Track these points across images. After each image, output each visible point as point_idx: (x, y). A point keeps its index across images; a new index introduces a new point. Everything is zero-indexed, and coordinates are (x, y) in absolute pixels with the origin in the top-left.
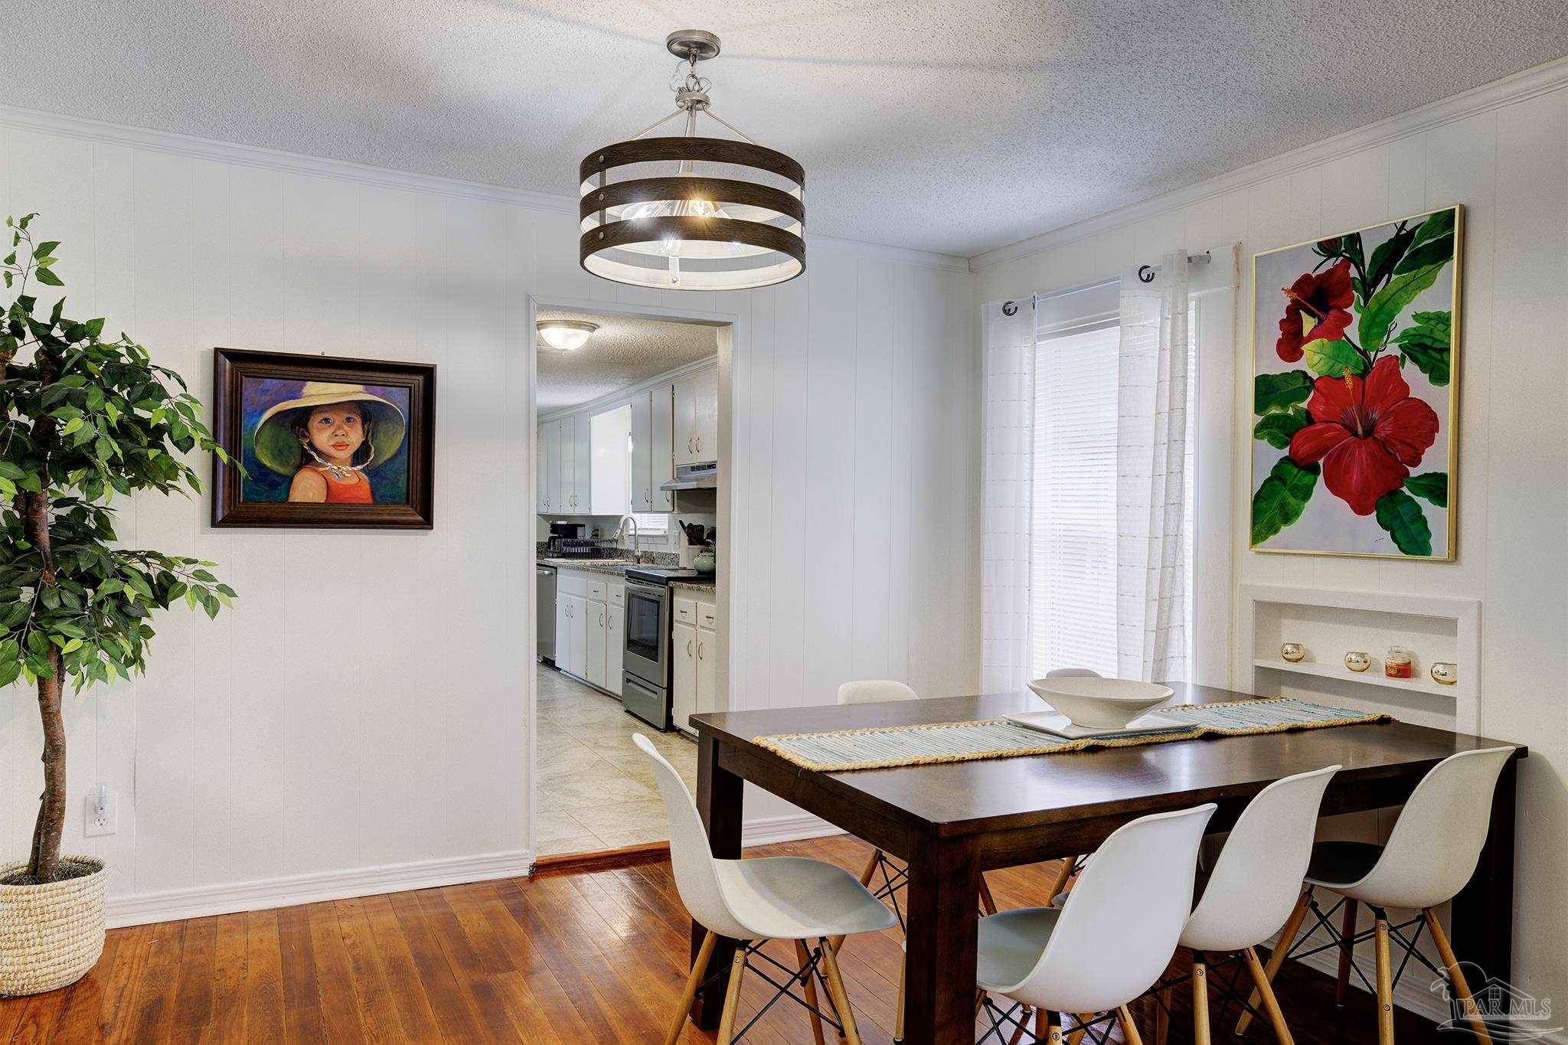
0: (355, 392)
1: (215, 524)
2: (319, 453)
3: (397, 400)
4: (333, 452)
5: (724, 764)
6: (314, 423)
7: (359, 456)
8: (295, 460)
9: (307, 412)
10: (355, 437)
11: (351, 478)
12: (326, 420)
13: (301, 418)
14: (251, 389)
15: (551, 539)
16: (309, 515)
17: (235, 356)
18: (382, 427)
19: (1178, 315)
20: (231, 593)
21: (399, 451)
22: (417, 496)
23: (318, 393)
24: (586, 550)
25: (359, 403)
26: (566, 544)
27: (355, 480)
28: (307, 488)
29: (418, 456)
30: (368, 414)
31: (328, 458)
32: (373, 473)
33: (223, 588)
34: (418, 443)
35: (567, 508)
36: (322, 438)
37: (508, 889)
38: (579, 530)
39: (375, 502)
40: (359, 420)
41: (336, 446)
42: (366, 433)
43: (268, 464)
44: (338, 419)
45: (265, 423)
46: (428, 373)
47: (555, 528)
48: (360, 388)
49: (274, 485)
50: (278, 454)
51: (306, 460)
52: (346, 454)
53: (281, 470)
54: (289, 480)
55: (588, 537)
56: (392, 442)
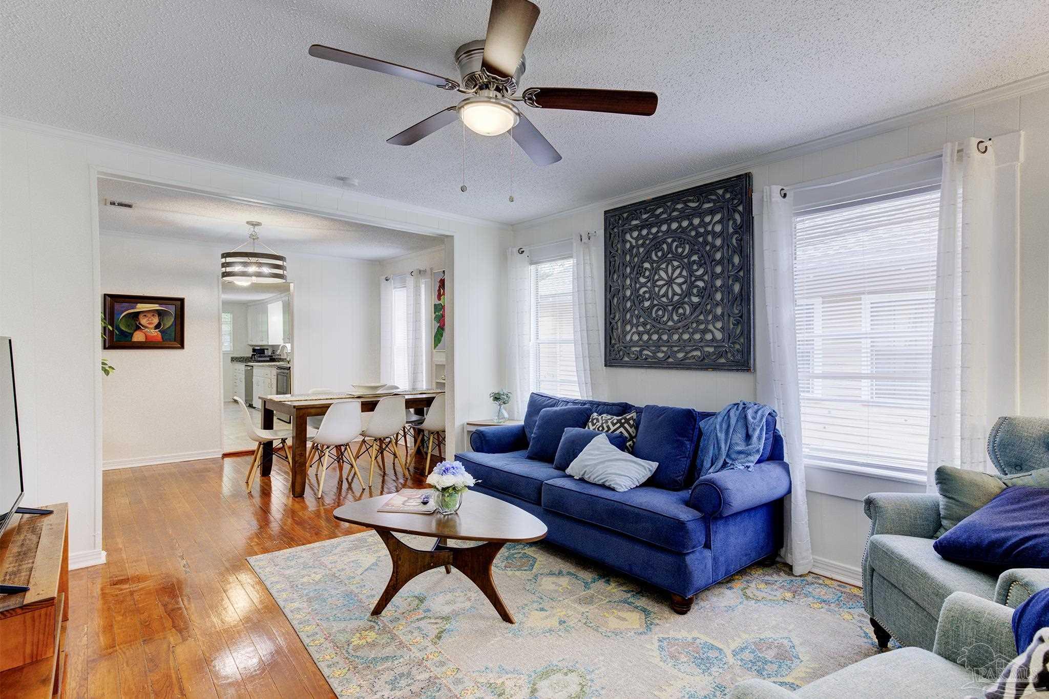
0: (156, 307)
1: (105, 348)
2: (143, 326)
3: (171, 309)
4: (148, 325)
5: (266, 407)
6: (141, 316)
7: (157, 327)
8: (134, 327)
9: (139, 313)
10: (156, 321)
11: (155, 334)
12: (145, 316)
13: (136, 315)
14: (117, 306)
15: (252, 355)
16: (140, 345)
17: (112, 296)
18: (165, 318)
19: (417, 288)
20: (113, 369)
21: (172, 325)
22: (179, 338)
23: (141, 307)
24: (268, 359)
25: (157, 310)
26: (260, 357)
27: (156, 334)
28: (138, 337)
29: (179, 327)
30: (160, 313)
31: (146, 327)
32: (162, 332)
33: (110, 367)
34: (179, 322)
35: (259, 342)
36: (144, 321)
37: (214, 460)
38: (265, 351)
39: (164, 341)
40: (157, 315)
41: (149, 324)
42: (160, 320)
43: (123, 329)
44: (149, 315)
45: (123, 316)
46: (182, 301)
47: (254, 350)
48: (157, 305)
49: (126, 336)
50: (128, 326)
51: (138, 328)
52: (153, 326)
53: (129, 331)
54: (132, 335)
55: (270, 354)
56: (169, 322)
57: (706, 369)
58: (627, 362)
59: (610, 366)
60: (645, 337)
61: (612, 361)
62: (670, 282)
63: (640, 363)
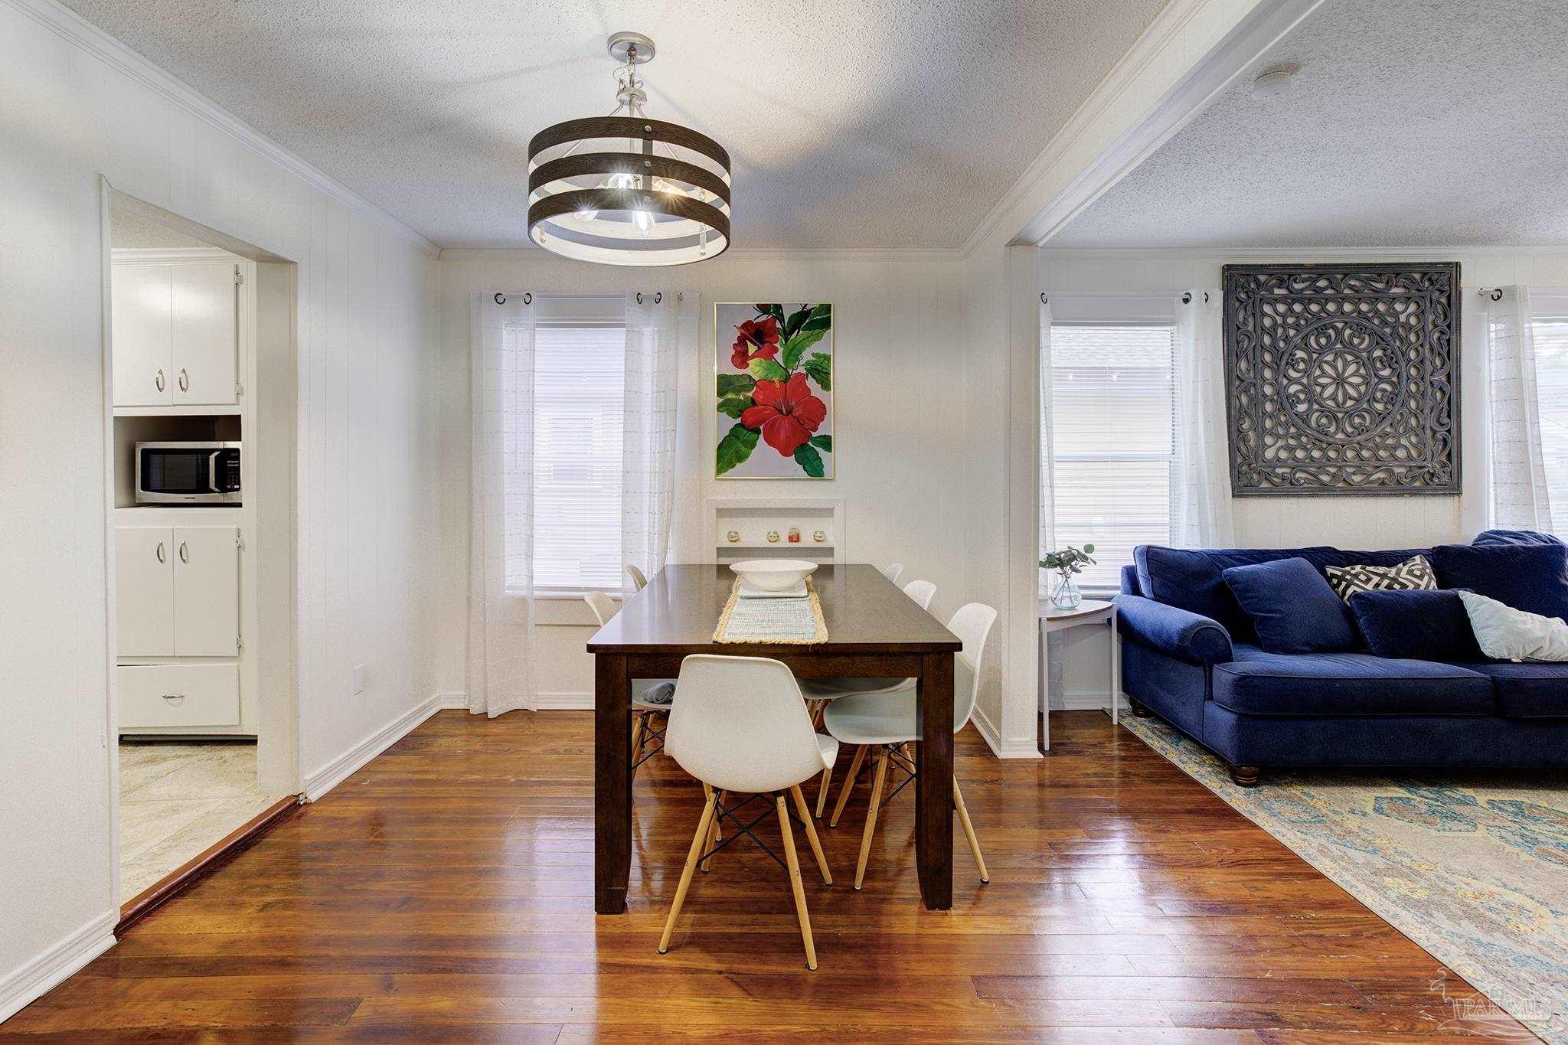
57: (1402, 495)
58: (1264, 490)
59: (1239, 496)
60: (1300, 454)
61: (1245, 489)
62: (1340, 381)
63: (1289, 489)
